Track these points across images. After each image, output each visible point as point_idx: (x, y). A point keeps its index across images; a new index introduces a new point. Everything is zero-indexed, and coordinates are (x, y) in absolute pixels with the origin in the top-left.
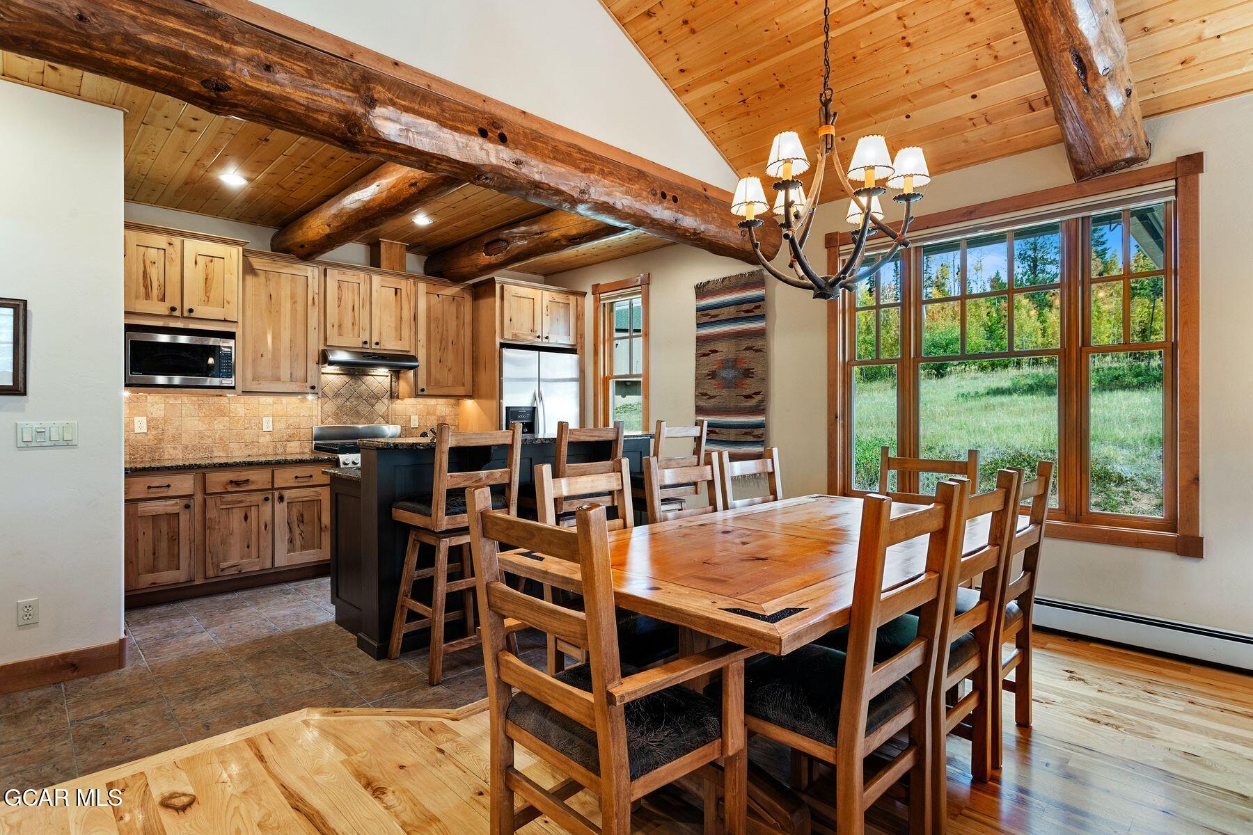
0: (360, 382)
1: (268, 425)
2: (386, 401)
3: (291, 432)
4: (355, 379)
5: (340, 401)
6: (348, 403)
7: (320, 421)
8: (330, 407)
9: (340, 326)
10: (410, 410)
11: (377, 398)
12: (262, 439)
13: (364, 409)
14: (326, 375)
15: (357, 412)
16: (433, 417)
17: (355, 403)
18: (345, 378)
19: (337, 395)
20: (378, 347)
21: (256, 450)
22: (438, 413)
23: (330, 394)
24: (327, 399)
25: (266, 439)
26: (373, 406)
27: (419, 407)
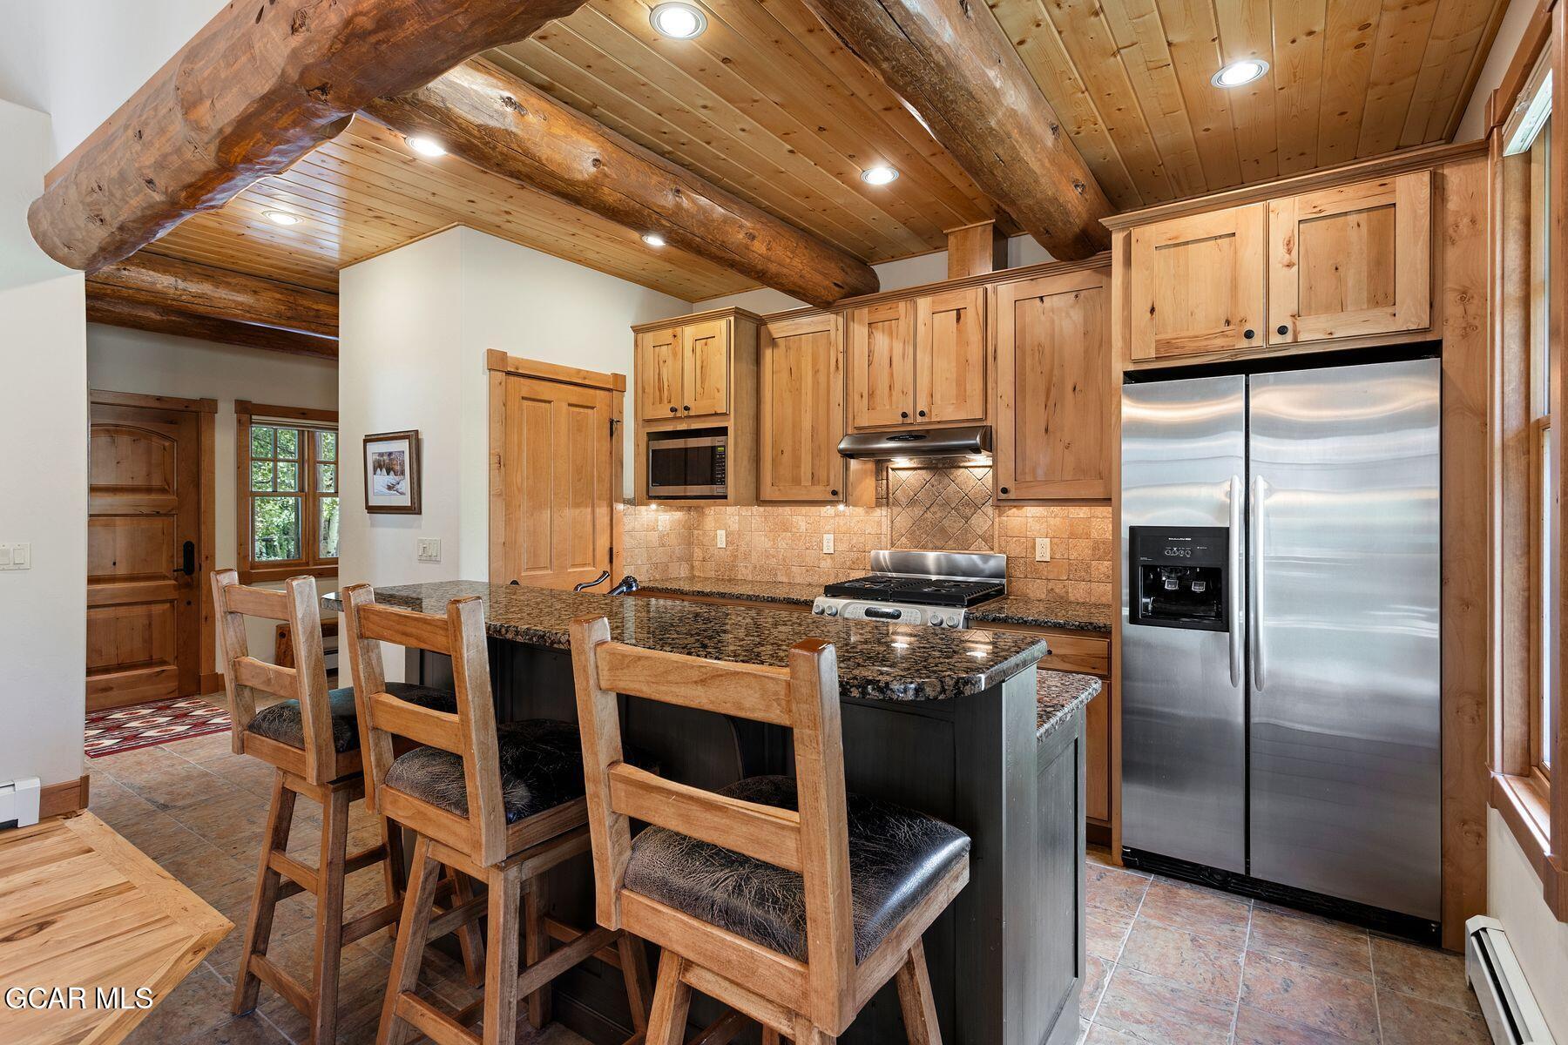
0: (946, 480)
1: (828, 547)
2: (989, 510)
3: (854, 555)
4: (940, 475)
5: (918, 511)
6: (929, 515)
7: (889, 542)
8: (904, 519)
9: (871, 395)
10: (1035, 527)
11: (973, 504)
12: (823, 564)
13: (953, 524)
14: (899, 472)
15: (943, 530)
16: (1083, 543)
17: (939, 514)
18: (924, 474)
19: (912, 502)
20: (925, 419)
21: (816, 577)
22: (1094, 534)
23: (904, 500)
24: (900, 509)
25: (826, 564)
26: (967, 519)
27: (1052, 521)
